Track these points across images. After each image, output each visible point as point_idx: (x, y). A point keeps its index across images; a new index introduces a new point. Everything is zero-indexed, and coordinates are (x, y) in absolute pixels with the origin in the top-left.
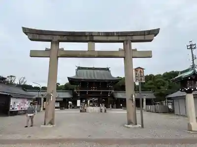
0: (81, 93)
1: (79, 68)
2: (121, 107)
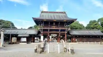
1: (42, 12)
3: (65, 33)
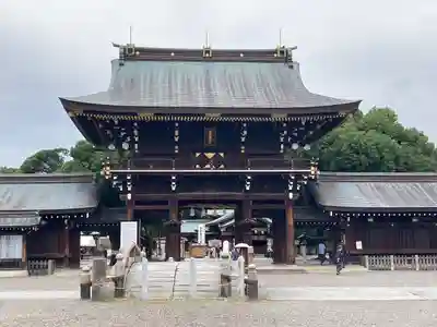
0: (141, 182)
1: (130, 55)
2: (355, 258)
3: (282, 202)
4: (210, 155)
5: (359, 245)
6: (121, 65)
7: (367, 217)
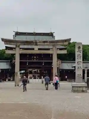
4: (35, 57)
5: (66, 77)
6: (16, 36)
7: (68, 71)
